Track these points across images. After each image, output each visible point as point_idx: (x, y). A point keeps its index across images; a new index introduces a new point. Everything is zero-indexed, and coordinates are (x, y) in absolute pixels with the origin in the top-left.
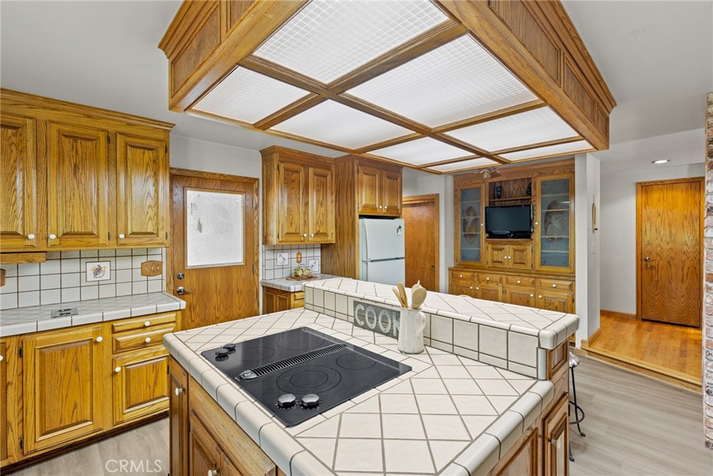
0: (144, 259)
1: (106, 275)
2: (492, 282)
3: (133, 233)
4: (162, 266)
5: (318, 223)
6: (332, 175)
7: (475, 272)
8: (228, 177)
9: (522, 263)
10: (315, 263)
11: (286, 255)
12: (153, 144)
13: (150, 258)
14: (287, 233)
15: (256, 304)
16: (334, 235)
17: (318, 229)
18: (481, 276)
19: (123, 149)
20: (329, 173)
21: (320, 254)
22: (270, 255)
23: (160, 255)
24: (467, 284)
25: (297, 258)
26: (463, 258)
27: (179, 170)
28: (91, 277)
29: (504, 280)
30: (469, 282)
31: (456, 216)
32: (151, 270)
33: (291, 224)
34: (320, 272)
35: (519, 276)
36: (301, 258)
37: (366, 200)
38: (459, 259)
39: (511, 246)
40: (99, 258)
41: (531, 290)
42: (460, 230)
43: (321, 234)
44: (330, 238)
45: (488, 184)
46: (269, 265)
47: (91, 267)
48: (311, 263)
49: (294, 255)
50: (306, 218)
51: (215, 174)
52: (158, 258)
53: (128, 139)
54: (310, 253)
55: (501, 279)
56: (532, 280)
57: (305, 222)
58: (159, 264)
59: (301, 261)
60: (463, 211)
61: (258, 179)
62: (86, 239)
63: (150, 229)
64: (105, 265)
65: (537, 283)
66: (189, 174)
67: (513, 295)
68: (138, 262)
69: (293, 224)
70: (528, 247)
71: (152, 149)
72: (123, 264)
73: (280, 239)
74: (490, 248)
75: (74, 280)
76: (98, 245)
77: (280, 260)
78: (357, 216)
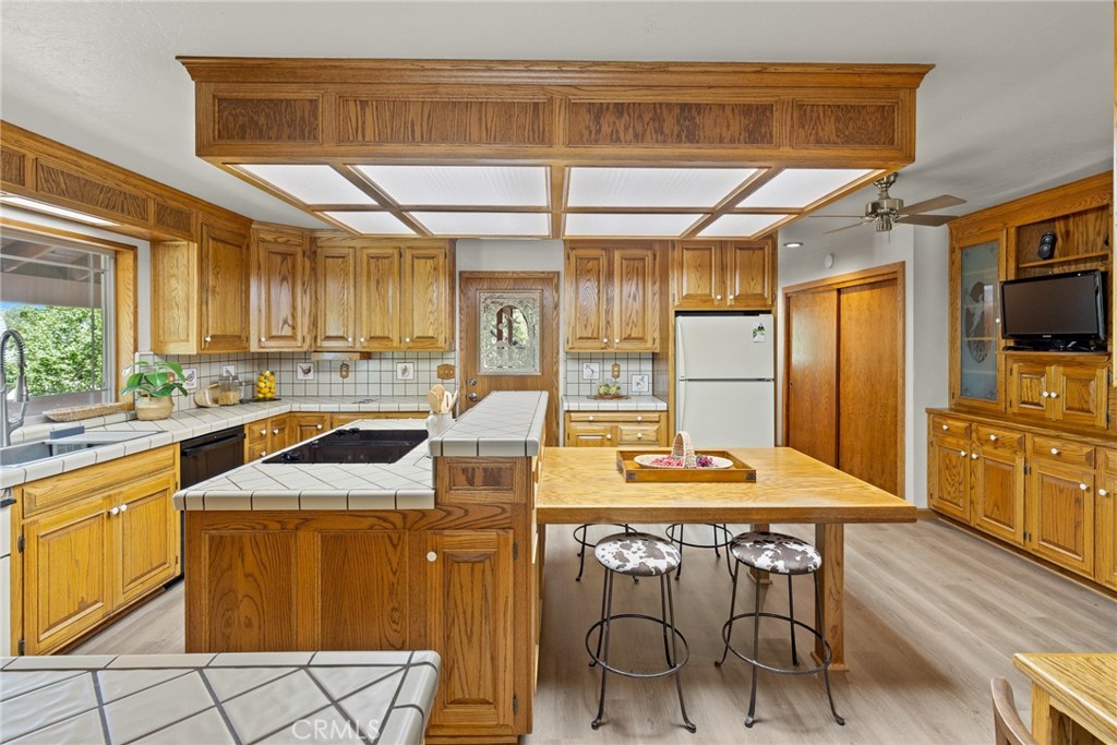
0: (439, 363)
1: (410, 375)
2: (1004, 446)
3: (418, 337)
4: (454, 371)
5: (628, 325)
6: (655, 256)
7: (974, 421)
8: (523, 275)
9: (1083, 410)
10: (642, 379)
11: (595, 366)
12: (433, 252)
13: (446, 362)
14: (580, 338)
15: (555, 424)
16: (657, 341)
17: (628, 332)
18: (984, 430)
19: (410, 262)
20: (650, 253)
21: (651, 368)
22: (573, 366)
23: (455, 359)
24: (958, 445)
25: (613, 371)
26: (964, 391)
27: (471, 273)
28: (400, 376)
29: (1029, 445)
30: (962, 442)
31: (952, 304)
32: (446, 373)
33: (586, 327)
34: (651, 393)
35: (1057, 437)
36: (619, 371)
37: (688, 288)
38: (958, 392)
39: (1061, 369)
40: (405, 359)
41: (1084, 474)
42: (959, 334)
43: (634, 339)
44: (649, 344)
45: (1013, 231)
46: (572, 377)
47: (400, 366)
48: (636, 379)
49: (608, 366)
50: (610, 319)
51: (507, 272)
52: (451, 362)
53: (415, 252)
54: (634, 366)
55: (1021, 443)
56: (1087, 450)
57: (608, 323)
58: (452, 368)
59: (618, 376)
60: (964, 293)
61: (558, 273)
62: (385, 342)
63: (431, 334)
64: (410, 366)
65: (1100, 458)
66: (481, 276)
67: (1045, 479)
68: (435, 365)
69: (589, 326)
70: (1098, 372)
71: (432, 258)
72: (424, 366)
73: (570, 345)
74: (1015, 372)
75: (387, 377)
76: (393, 348)
77: (587, 373)
78: (672, 314)
